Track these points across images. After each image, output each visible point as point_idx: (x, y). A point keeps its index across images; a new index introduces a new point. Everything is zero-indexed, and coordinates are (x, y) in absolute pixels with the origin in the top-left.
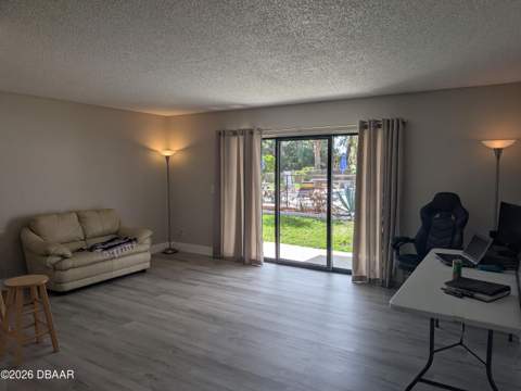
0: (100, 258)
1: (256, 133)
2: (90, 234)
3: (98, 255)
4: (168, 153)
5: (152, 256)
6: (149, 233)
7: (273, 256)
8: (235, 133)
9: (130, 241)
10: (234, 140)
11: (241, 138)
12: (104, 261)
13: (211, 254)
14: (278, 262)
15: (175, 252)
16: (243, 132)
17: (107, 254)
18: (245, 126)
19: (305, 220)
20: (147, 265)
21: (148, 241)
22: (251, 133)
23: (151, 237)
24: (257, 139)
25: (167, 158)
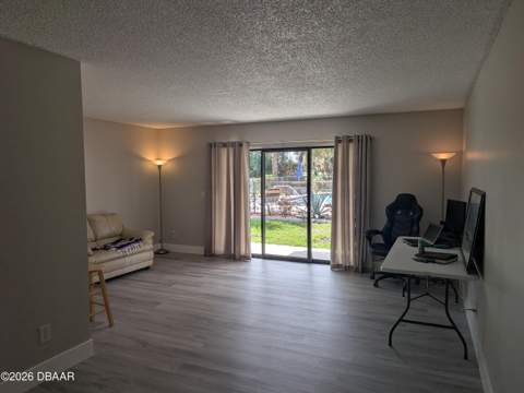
0: (117, 255)
1: (245, 145)
2: (100, 235)
3: (114, 253)
4: (159, 163)
5: (156, 253)
6: (152, 234)
7: (260, 252)
8: (225, 145)
9: (137, 241)
10: (224, 152)
11: (231, 150)
12: (118, 258)
13: (203, 253)
14: (264, 257)
15: (167, 252)
16: (233, 144)
17: (120, 253)
18: (234, 139)
19: (275, 223)
20: (150, 263)
21: (151, 241)
22: (241, 145)
23: (154, 238)
24: (245, 150)
25: (160, 167)
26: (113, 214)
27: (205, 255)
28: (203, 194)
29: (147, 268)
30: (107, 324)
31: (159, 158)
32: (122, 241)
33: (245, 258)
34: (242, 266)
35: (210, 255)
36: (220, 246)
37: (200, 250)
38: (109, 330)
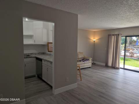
1: (120, 35)
2: (79, 58)
3: (82, 62)
5: (92, 64)
6: (91, 59)
8: (113, 35)
9: (88, 60)
10: (113, 37)
11: (115, 36)
12: (83, 64)
14: (124, 69)
15: (95, 64)
16: (116, 35)
17: (83, 62)
18: (116, 33)
19: (128, 59)
20: (91, 66)
21: (91, 60)
22: (119, 35)
23: (92, 60)
24: (120, 36)
25: (94, 41)
26: (82, 53)
27: (106, 66)
28: (106, 49)
29: (90, 67)
30: (80, 80)
31: (94, 39)
32: (84, 60)
33: (118, 68)
34: (117, 71)
35: (107, 66)
36: (110, 64)
37: (104, 64)
38: (81, 81)
